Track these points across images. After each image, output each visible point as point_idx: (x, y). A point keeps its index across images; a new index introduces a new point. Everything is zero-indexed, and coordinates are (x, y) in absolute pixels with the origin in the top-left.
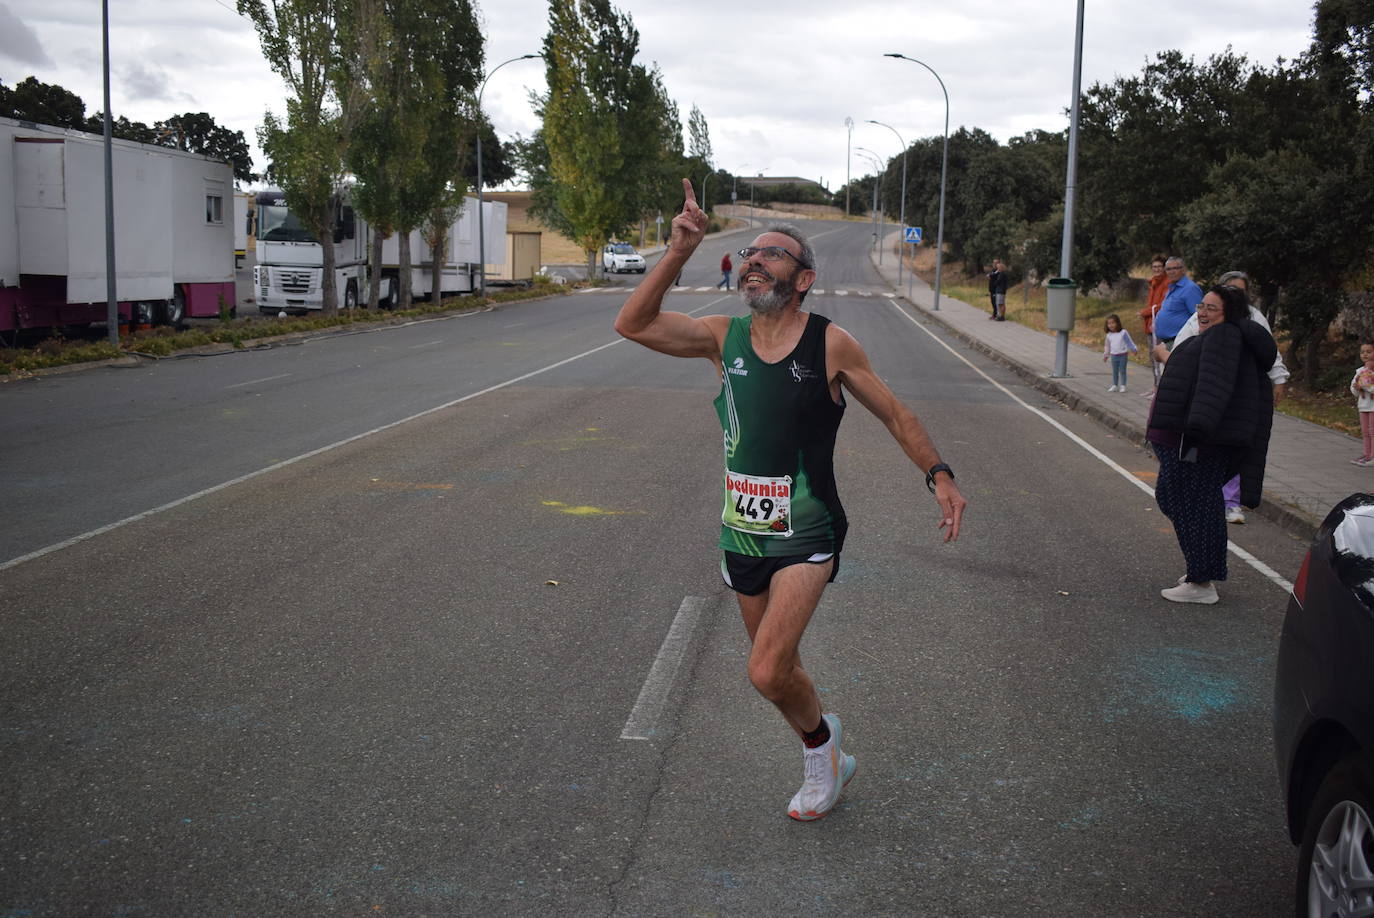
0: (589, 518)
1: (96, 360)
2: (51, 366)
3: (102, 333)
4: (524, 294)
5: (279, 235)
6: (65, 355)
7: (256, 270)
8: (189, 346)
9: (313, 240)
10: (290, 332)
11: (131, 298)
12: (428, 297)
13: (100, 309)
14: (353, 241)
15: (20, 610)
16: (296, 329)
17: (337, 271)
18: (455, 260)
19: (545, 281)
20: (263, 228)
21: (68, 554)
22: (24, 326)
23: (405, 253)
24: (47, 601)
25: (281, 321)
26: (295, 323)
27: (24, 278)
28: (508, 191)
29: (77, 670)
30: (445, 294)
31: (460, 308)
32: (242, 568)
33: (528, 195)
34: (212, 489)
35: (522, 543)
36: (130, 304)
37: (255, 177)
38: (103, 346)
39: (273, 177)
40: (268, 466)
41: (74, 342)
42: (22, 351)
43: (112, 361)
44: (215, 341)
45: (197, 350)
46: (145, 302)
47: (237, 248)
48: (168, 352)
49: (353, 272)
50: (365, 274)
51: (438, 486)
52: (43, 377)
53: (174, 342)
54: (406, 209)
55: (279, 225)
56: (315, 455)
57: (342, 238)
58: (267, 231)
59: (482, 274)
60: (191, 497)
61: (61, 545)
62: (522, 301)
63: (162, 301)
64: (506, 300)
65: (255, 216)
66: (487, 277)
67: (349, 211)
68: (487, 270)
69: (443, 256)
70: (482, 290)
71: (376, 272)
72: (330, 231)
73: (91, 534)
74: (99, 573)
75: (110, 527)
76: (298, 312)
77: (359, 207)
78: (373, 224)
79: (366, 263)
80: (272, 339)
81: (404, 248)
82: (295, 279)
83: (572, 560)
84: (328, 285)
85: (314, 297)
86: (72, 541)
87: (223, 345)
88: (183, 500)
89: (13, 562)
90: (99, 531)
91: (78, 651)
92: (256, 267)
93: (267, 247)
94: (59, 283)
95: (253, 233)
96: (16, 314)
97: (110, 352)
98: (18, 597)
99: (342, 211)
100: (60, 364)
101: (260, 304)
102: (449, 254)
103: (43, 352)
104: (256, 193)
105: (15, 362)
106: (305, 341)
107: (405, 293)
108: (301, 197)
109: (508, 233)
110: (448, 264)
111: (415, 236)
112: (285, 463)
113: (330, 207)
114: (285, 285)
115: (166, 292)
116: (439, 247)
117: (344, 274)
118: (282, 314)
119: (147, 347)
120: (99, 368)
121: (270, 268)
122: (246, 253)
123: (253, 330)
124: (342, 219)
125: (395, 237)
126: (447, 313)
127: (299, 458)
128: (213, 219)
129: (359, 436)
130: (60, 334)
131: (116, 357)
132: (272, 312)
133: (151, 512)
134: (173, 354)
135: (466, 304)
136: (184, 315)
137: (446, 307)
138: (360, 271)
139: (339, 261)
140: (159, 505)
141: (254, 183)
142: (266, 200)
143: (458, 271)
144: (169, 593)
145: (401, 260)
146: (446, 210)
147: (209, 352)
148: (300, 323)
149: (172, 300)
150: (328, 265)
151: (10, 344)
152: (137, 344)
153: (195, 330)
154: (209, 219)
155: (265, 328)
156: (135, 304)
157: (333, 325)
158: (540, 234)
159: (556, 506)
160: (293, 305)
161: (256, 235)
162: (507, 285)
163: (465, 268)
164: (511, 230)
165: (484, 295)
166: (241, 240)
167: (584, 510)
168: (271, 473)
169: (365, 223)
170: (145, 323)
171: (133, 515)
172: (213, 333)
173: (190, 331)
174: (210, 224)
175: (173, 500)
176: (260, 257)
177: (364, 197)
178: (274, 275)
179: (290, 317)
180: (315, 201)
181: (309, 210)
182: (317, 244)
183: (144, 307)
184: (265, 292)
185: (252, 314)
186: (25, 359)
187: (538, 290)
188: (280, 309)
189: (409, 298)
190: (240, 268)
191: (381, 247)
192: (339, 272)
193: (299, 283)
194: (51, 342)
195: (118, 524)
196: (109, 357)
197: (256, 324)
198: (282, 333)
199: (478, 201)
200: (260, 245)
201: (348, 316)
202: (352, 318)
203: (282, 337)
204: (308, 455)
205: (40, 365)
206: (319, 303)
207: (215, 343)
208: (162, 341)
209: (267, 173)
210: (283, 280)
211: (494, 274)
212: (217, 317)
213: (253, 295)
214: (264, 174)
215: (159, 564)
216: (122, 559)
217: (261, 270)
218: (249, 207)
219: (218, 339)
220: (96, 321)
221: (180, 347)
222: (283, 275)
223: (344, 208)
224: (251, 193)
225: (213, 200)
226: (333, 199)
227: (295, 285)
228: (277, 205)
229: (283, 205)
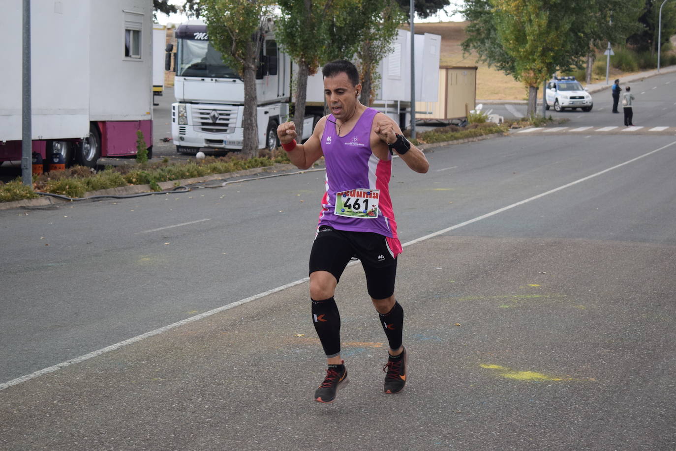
0: (533, 384)
1: (9, 201)
3: (15, 173)
4: (458, 135)
5: (199, 71)
7: (174, 108)
8: (104, 187)
9: (234, 76)
10: (209, 174)
11: (46, 137)
14: (276, 76)
16: (215, 170)
17: (258, 108)
18: (383, 98)
20: (182, 63)
25: (199, 163)
26: (214, 165)
28: (441, 22)
32: (161, 427)
33: (464, 27)
34: (129, 341)
35: (459, 409)
36: (45, 142)
37: (173, 9)
38: (16, 186)
39: (191, 8)
43: (25, 203)
44: (130, 182)
45: (112, 191)
46: (59, 141)
47: (155, 84)
48: (82, 193)
49: (275, 111)
50: (288, 112)
51: (367, 344)
53: (88, 184)
54: (333, 42)
55: (198, 61)
56: (235, 307)
57: (265, 74)
58: (186, 66)
59: (413, 113)
60: (107, 349)
62: (456, 142)
63: (78, 140)
64: (438, 141)
65: (174, 51)
66: (419, 116)
67: (272, 44)
68: (417, 109)
69: (370, 92)
70: (413, 130)
71: (299, 110)
72: (253, 66)
75: (24, 379)
76: (217, 152)
77: (283, 42)
78: (297, 59)
79: (289, 100)
80: (190, 181)
82: (214, 117)
83: (514, 431)
84: (249, 125)
85: (234, 136)
87: (139, 186)
88: (99, 352)
90: (13, 383)
92: (174, 105)
93: (186, 83)
95: (172, 69)
97: (24, 193)
99: (265, 46)
101: (177, 143)
102: (377, 92)
106: (224, 184)
108: (224, 29)
109: (441, 67)
110: (376, 102)
112: (205, 314)
113: (254, 39)
114: (203, 124)
115: (82, 131)
117: (266, 113)
118: (200, 155)
119: (61, 188)
120: (12, 209)
121: (188, 105)
122: (163, 89)
123: (169, 171)
124: (265, 54)
127: (220, 309)
128: (131, 53)
129: (282, 288)
131: (28, 198)
132: (189, 152)
133: (65, 364)
134: (87, 195)
136: (99, 154)
138: (283, 109)
139: (261, 99)
140: (74, 356)
141: (171, 14)
142: (186, 34)
143: (386, 109)
146: (376, 43)
147: (124, 194)
148: (218, 164)
149: (87, 139)
150: (249, 103)
152: (51, 185)
153: (110, 171)
154: (127, 54)
155: (183, 169)
156: (50, 142)
157: (253, 167)
158: (476, 68)
159: (496, 370)
160: (212, 145)
161: (175, 70)
162: (439, 124)
163: (394, 106)
164: (445, 64)
165: (414, 135)
166: (159, 76)
167: (527, 375)
168: (190, 324)
169: (288, 58)
170: (60, 162)
171: (48, 366)
172: (129, 174)
173: (105, 171)
174: (128, 59)
175: (89, 351)
176: (178, 94)
177: (288, 30)
178: (193, 113)
179: (209, 158)
180: (238, 34)
181: (231, 45)
182: (238, 80)
183: (58, 146)
184: (182, 131)
185: (170, 154)
187: (473, 130)
188: (198, 149)
190: (157, 105)
191: (306, 84)
192: (261, 110)
193: (218, 122)
195: (32, 376)
196: (22, 197)
197: (173, 165)
198: (200, 174)
199: (409, 34)
200: (178, 81)
201: (270, 158)
202: (273, 159)
203: (201, 179)
204: (229, 306)
206: (239, 143)
207: (132, 185)
208: (77, 182)
209: (186, 4)
210: (202, 118)
211: (425, 113)
212: (134, 157)
213: (171, 134)
214: (183, 4)
215: (75, 419)
216: (37, 413)
217: (179, 106)
218: (167, 41)
219: (134, 180)
220: (9, 159)
221: (94, 188)
222: (202, 113)
223: (268, 42)
224: (169, 27)
225: (132, 33)
226: (257, 33)
227: (214, 124)
228: (197, 40)
229: (204, 40)
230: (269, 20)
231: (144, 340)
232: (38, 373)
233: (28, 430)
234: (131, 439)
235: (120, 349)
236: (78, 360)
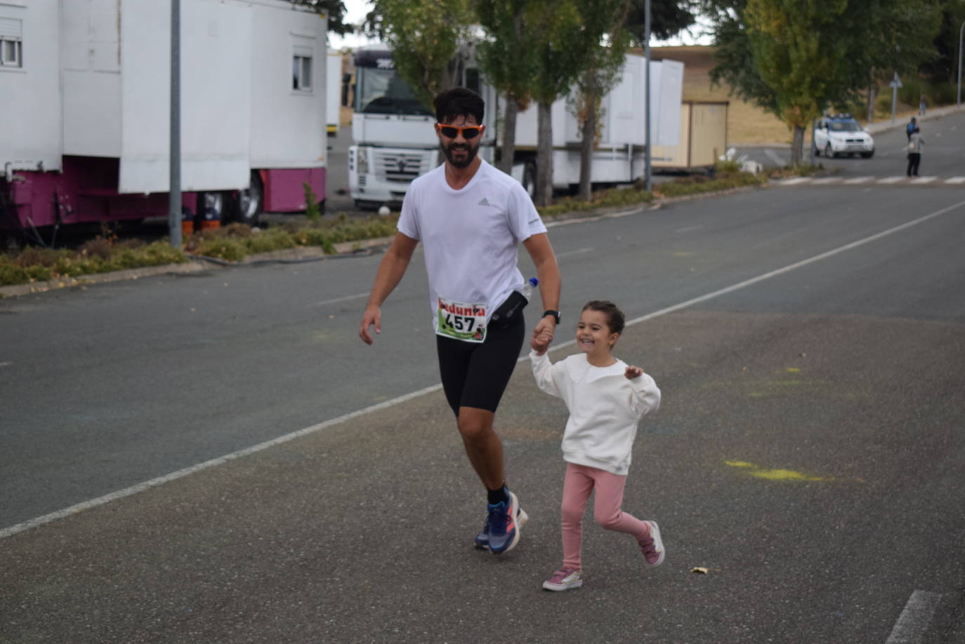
0: (788, 484)
1: (154, 265)
2: (100, 271)
3: (162, 231)
4: (704, 186)
5: (382, 107)
6: (115, 259)
7: (352, 152)
8: (267, 249)
11: (198, 187)
12: (573, 190)
13: (160, 200)
15: (87, 565)
18: (611, 141)
19: (732, 169)
20: (362, 97)
21: (138, 502)
22: (66, 221)
23: (545, 130)
24: (117, 556)
25: (383, 219)
27: (67, 159)
28: (684, 45)
29: (159, 637)
30: (597, 186)
31: (616, 204)
33: (713, 51)
35: (699, 512)
36: (196, 195)
37: (350, 28)
38: (161, 247)
39: (372, 28)
40: (373, 404)
41: (127, 242)
42: (64, 251)
43: (172, 268)
44: (299, 243)
45: (277, 255)
46: (213, 193)
47: (329, 123)
48: (242, 256)
52: (89, 286)
53: (249, 245)
54: (549, 73)
58: (367, 101)
59: (647, 159)
60: (280, 440)
61: (128, 491)
62: (701, 196)
63: (234, 192)
64: (678, 193)
65: (353, 81)
66: (654, 163)
67: (474, 74)
68: (653, 153)
69: (595, 133)
70: (647, 181)
71: (509, 155)
73: (163, 480)
74: (176, 527)
75: (185, 472)
77: (486, 70)
78: (504, 93)
79: (494, 143)
80: (372, 243)
81: (545, 124)
82: (401, 164)
83: (764, 537)
86: (141, 487)
87: (311, 249)
88: (271, 443)
89: (73, 509)
90: (172, 476)
91: (157, 616)
92: (352, 148)
93: (367, 121)
94: (109, 167)
95: (349, 104)
96: (56, 205)
97: (171, 256)
98: (83, 550)
99: (464, 76)
100: (108, 269)
101: (355, 196)
102: (604, 132)
103: (90, 254)
104: (349, 51)
105: (55, 265)
107: (544, 184)
108: (414, 56)
109: (684, 103)
110: (602, 146)
111: (559, 107)
112: (395, 401)
113: (451, 68)
114: (388, 172)
115: (241, 180)
116: (590, 122)
118: (384, 210)
119: (216, 251)
120: (157, 275)
121: (370, 150)
122: (337, 129)
123: (347, 231)
125: (533, 109)
126: (600, 211)
128: (300, 84)
130: (110, 231)
131: (177, 262)
132: (371, 207)
133: (232, 456)
134: (247, 259)
135: (624, 198)
136: (261, 208)
137: (598, 202)
140: (242, 447)
142: (366, 60)
143: (615, 154)
144: (261, 553)
145: (540, 140)
146: (601, 72)
147: (292, 258)
149: (247, 190)
151: (48, 242)
152: (204, 246)
153: (275, 230)
154: (296, 85)
155: (363, 227)
156: (201, 195)
158: (728, 103)
159: (743, 468)
161: (354, 105)
162: (679, 173)
163: (625, 150)
164: (687, 98)
165: (649, 186)
166: (334, 113)
167: (781, 474)
168: (378, 413)
170: (214, 219)
171: (211, 458)
172: (298, 234)
173: (270, 230)
174: (296, 92)
176: (358, 135)
177: (493, 56)
178: (376, 158)
180: (432, 62)
181: (423, 74)
182: (429, 118)
183: (210, 198)
184: (362, 181)
185: (346, 209)
186: (68, 263)
188: (381, 204)
189: (549, 191)
190: (333, 149)
191: (514, 123)
193: (406, 169)
194: (99, 241)
195: (194, 469)
196: (169, 262)
197: (352, 222)
199: (643, 60)
200: (358, 119)
205: (86, 270)
207: (302, 247)
208: (236, 243)
209: (365, 23)
210: (387, 165)
211: (662, 159)
212: (303, 212)
213: (347, 185)
214: (361, 24)
215: (247, 518)
216: (202, 510)
217: (358, 151)
218: (344, 69)
219: (304, 241)
220: (153, 215)
221: (256, 250)
222: (387, 159)
223: (469, 71)
224: (345, 50)
225: (301, 61)
226: (455, 59)
227: (402, 172)
228: (381, 69)
229: (390, 69)
230: (470, 44)
231: (323, 430)
232: (201, 466)
233: (193, 529)
234: (314, 541)
235: (296, 440)
236: (247, 451)
